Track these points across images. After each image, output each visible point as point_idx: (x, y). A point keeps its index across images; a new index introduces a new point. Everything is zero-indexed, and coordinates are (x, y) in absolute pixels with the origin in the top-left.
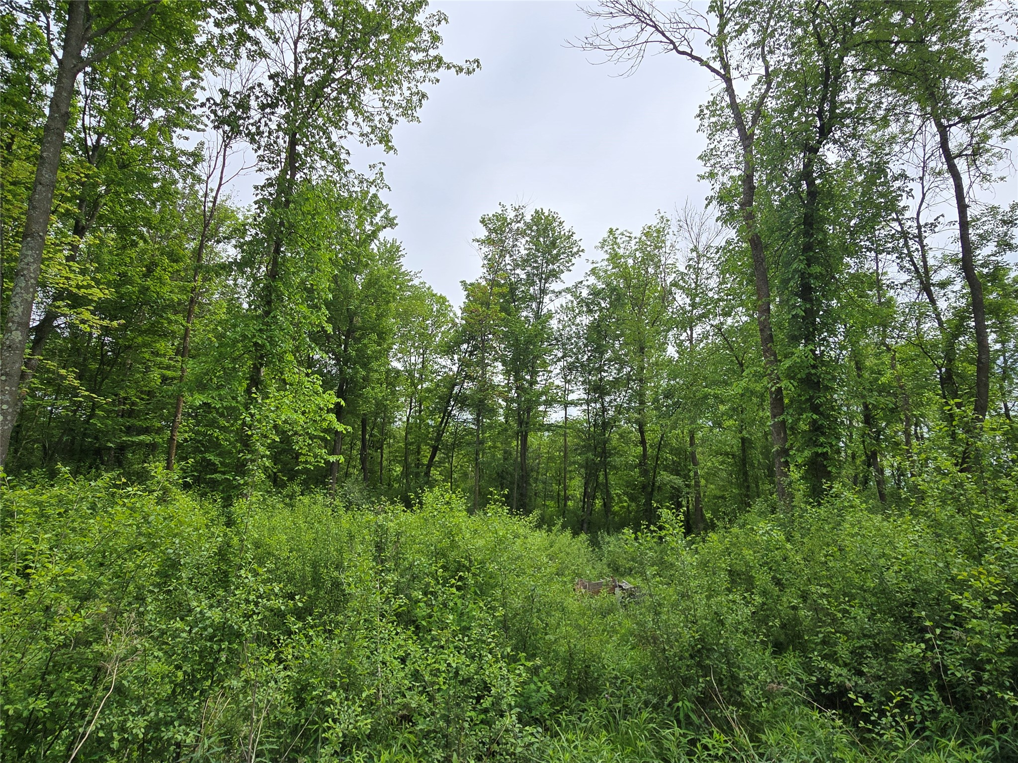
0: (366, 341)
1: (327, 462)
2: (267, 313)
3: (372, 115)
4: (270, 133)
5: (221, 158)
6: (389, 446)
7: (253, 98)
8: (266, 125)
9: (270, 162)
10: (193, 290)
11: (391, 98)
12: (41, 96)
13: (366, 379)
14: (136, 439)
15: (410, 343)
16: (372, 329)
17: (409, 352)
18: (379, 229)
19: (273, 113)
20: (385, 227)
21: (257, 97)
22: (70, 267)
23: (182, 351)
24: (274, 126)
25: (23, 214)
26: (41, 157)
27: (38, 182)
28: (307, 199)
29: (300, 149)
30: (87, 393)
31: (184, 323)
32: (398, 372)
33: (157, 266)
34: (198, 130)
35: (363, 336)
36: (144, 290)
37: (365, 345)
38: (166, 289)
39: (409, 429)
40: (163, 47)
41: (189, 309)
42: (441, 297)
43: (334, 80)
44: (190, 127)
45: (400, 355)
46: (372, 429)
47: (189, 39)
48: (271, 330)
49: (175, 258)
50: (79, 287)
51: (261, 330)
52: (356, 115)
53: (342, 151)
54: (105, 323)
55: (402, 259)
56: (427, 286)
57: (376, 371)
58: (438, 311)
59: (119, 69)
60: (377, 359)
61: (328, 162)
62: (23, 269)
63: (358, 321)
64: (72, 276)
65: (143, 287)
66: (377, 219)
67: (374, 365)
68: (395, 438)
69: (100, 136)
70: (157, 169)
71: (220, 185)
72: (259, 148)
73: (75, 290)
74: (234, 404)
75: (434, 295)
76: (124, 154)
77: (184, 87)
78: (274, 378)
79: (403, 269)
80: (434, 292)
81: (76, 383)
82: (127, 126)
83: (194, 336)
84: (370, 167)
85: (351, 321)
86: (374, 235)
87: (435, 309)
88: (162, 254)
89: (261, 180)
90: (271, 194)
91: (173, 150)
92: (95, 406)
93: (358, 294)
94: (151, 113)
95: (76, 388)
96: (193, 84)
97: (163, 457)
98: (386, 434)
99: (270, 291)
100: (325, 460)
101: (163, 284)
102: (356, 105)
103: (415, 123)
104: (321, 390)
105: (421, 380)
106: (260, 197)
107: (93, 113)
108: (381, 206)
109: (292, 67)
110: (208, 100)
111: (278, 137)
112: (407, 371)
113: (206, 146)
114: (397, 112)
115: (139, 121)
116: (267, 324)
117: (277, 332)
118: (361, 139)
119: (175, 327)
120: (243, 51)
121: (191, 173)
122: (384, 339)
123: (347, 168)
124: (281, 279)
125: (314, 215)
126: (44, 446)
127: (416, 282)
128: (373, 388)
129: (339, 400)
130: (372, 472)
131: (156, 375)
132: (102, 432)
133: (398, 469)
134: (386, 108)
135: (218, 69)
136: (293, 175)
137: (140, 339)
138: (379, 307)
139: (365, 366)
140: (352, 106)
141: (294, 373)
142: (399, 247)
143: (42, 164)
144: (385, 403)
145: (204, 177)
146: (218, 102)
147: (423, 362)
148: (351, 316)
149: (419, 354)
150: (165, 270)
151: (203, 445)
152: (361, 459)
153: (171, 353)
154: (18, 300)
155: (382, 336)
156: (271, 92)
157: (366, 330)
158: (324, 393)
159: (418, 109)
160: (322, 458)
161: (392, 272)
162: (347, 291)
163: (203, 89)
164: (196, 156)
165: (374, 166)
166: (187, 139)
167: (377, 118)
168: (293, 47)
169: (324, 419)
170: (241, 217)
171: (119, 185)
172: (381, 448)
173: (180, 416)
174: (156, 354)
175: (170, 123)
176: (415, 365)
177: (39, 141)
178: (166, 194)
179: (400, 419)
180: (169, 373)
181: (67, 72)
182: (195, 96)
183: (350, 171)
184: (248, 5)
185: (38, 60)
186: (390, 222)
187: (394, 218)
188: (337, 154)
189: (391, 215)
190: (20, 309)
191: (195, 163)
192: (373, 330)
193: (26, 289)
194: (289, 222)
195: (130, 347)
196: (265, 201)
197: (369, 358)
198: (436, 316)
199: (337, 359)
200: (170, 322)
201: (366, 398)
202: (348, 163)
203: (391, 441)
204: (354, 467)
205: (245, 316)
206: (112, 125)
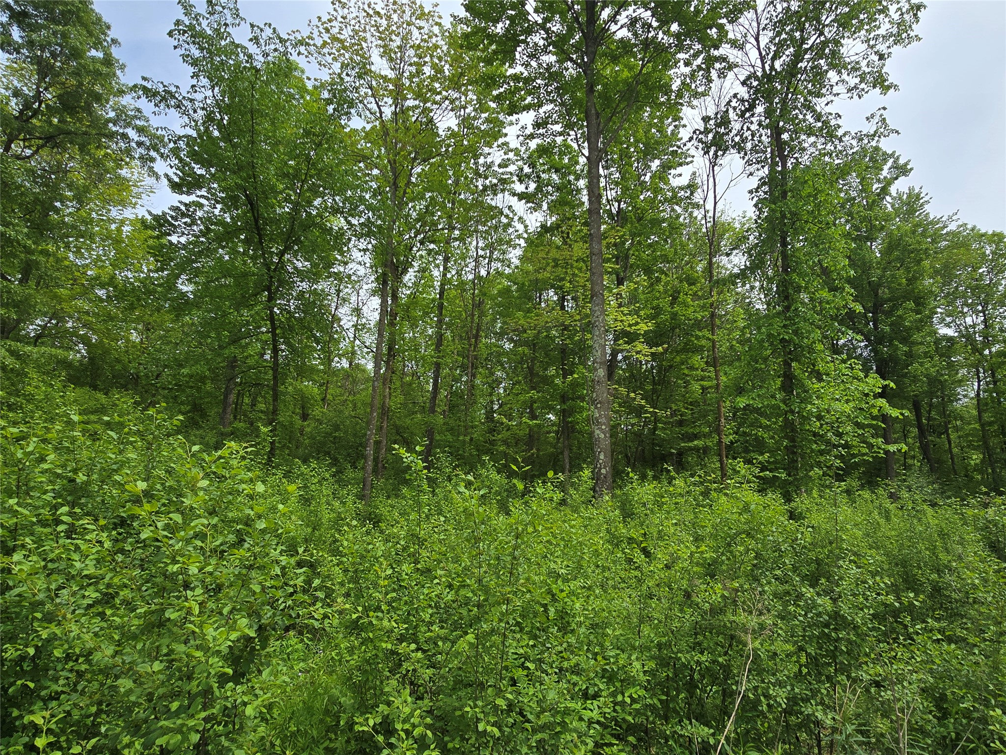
0: (900, 312)
1: (887, 452)
2: (787, 308)
3: (857, 63)
4: (753, 135)
5: (711, 180)
6: (957, 429)
7: (731, 111)
8: (748, 129)
9: (758, 162)
10: (712, 305)
11: (877, 33)
12: (579, 191)
13: (909, 355)
14: (690, 444)
15: (958, 303)
16: (904, 297)
17: (962, 312)
18: (889, 182)
19: (753, 115)
20: (896, 178)
21: (735, 108)
22: (622, 312)
23: (713, 362)
24: (754, 127)
25: (587, 281)
26: (591, 234)
27: (592, 254)
28: (806, 182)
29: (785, 136)
30: (651, 410)
31: (711, 337)
32: (950, 339)
33: (679, 293)
34: (688, 164)
35: (894, 308)
36: (674, 316)
37: (900, 317)
38: (691, 309)
39: (981, 404)
40: (648, 109)
41: (712, 323)
42: (994, 234)
43: (806, 51)
44: (681, 165)
45: (948, 319)
46: (929, 412)
47: (667, 90)
48: (795, 324)
49: (692, 282)
50: (630, 326)
51: (785, 326)
52: (839, 72)
53: (830, 117)
54: (654, 350)
55: (926, 207)
56: (969, 227)
57: (921, 343)
58: (993, 253)
59: (622, 144)
60: (919, 330)
61: (817, 136)
62: (595, 321)
63: (884, 292)
64: (624, 318)
65: (673, 313)
66: (885, 173)
67: (917, 337)
68: (962, 418)
69: (619, 202)
70: (663, 211)
71: (715, 203)
72: (746, 154)
73: (628, 329)
74: (773, 402)
75: (983, 235)
76: (638, 209)
77: (669, 133)
78: (806, 371)
79: (932, 217)
80: (983, 231)
81: (643, 402)
82: (635, 185)
83: (721, 346)
84: (868, 119)
85: (876, 295)
86: (884, 191)
87: (988, 252)
88: (681, 281)
89: (754, 182)
90: (765, 193)
91: (673, 190)
92: (657, 420)
93: (878, 263)
94: (650, 167)
95: (642, 407)
96: (675, 126)
97: (716, 459)
98: (949, 416)
99: (785, 286)
100: (883, 449)
101: (687, 306)
102: (837, 63)
103: (915, 44)
104: (862, 375)
105: (987, 344)
106: (756, 199)
107: (612, 187)
108: (886, 157)
109: (759, 63)
110: (694, 132)
111: (761, 136)
112: (963, 336)
113: (697, 174)
114: (887, 44)
115: (643, 178)
116: (790, 318)
117: (802, 324)
118: (849, 95)
119: (703, 342)
120: (714, 74)
121: (690, 203)
122: (923, 305)
123: (840, 133)
124: (794, 271)
125: (816, 195)
126: (626, 456)
127: (952, 227)
128: (922, 364)
129: (887, 382)
130: (939, 461)
131: (696, 387)
132: (666, 440)
133: (976, 458)
134: (872, 47)
135: (695, 102)
136: (784, 165)
137: (678, 358)
138: (908, 270)
139: (905, 340)
140: (832, 66)
141: (827, 362)
142: (918, 195)
143: (591, 240)
144: (942, 379)
145: (702, 202)
146: (702, 130)
147: (985, 321)
148: (874, 288)
149: (977, 313)
150: (686, 294)
151: (750, 444)
152: (921, 447)
153: (703, 365)
154: (596, 345)
155: (920, 301)
156: (746, 97)
157: (896, 300)
158: (866, 377)
159: (914, 26)
160: (879, 448)
161: (918, 225)
162: (864, 264)
163: (684, 126)
164: (692, 187)
165: (872, 116)
166: (680, 175)
167: (864, 64)
168: (755, 43)
169: (873, 406)
170: (737, 225)
171: (640, 235)
172: (946, 432)
173: (723, 420)
174: (692, 368)
175: (666, 167)
176: (974, 326)
177: (585, 224)
178: (675, 227)
179: (965, 396)
180: (705, 383)
181: (593, 162)
182: (680, 136)
183: (845, 135)
184: (708, 31)
185: (573, 165)
186: (903, 170)
187: (906, 164)
188: (826, 123)
189: (902, 161)
190: (599, 352)
191: (692, 194)
192: (906, 297)
193: (599, 336)
194: (790, 212)
195: (671, 367)
196: (760, 201)
197: (908, 330)
198: (992, 260)
199: (868, 339)
200: (698, 338)
201: (914, 377)
202: (839, 127)
203: (958, 423)
204: (914, 457)
205: (766, 316)
206: (625, 189)
